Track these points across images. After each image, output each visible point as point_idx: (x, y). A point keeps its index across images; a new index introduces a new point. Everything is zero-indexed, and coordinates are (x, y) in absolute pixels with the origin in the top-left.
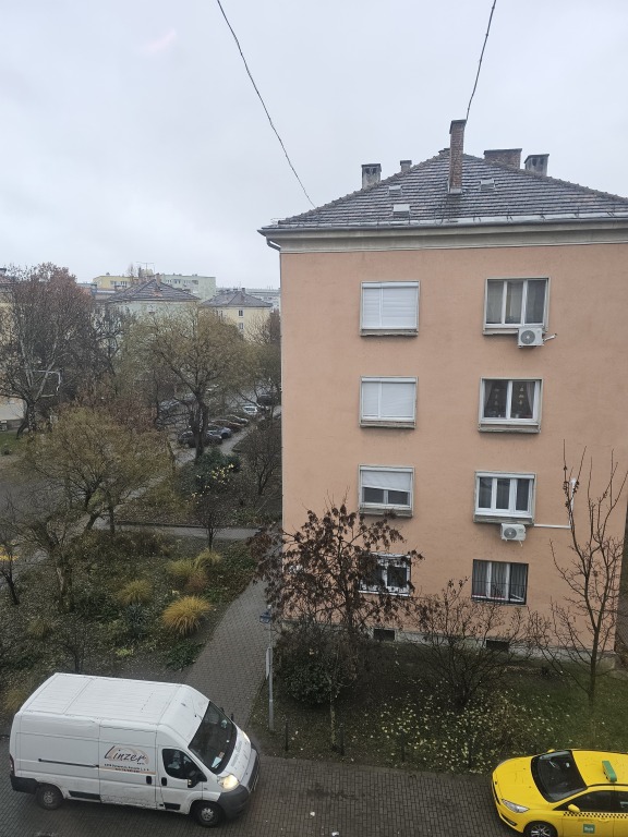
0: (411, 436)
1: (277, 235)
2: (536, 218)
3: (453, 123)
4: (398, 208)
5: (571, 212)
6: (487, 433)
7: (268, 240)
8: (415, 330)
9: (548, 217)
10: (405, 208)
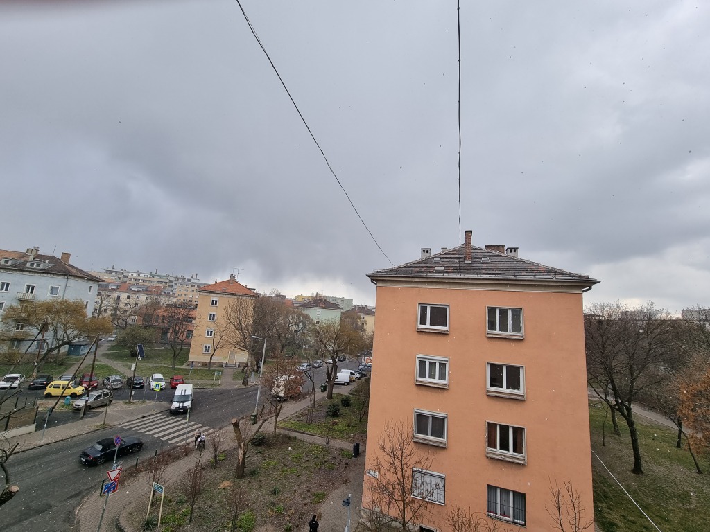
0: (446, 393)
1: (376, 278)
2: (512, 277)
3: (466, 232)
4: (437, 268)
5: (532, 275)
6: (492, 397)
7: (372, 280)
8: (447, 331)
9: (518, 277)
10: (442, 268)
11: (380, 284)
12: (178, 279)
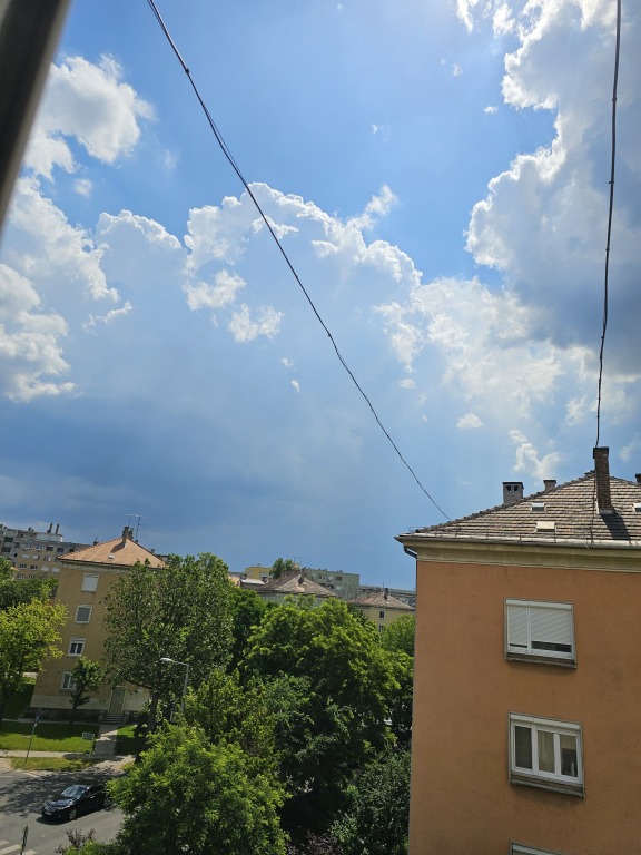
0: (579, 809)
4: (541, 525)
7: (405, 548)
8: (573, 662)
10: (550, 525)
11: (423, 557)
12: (21, 534)
